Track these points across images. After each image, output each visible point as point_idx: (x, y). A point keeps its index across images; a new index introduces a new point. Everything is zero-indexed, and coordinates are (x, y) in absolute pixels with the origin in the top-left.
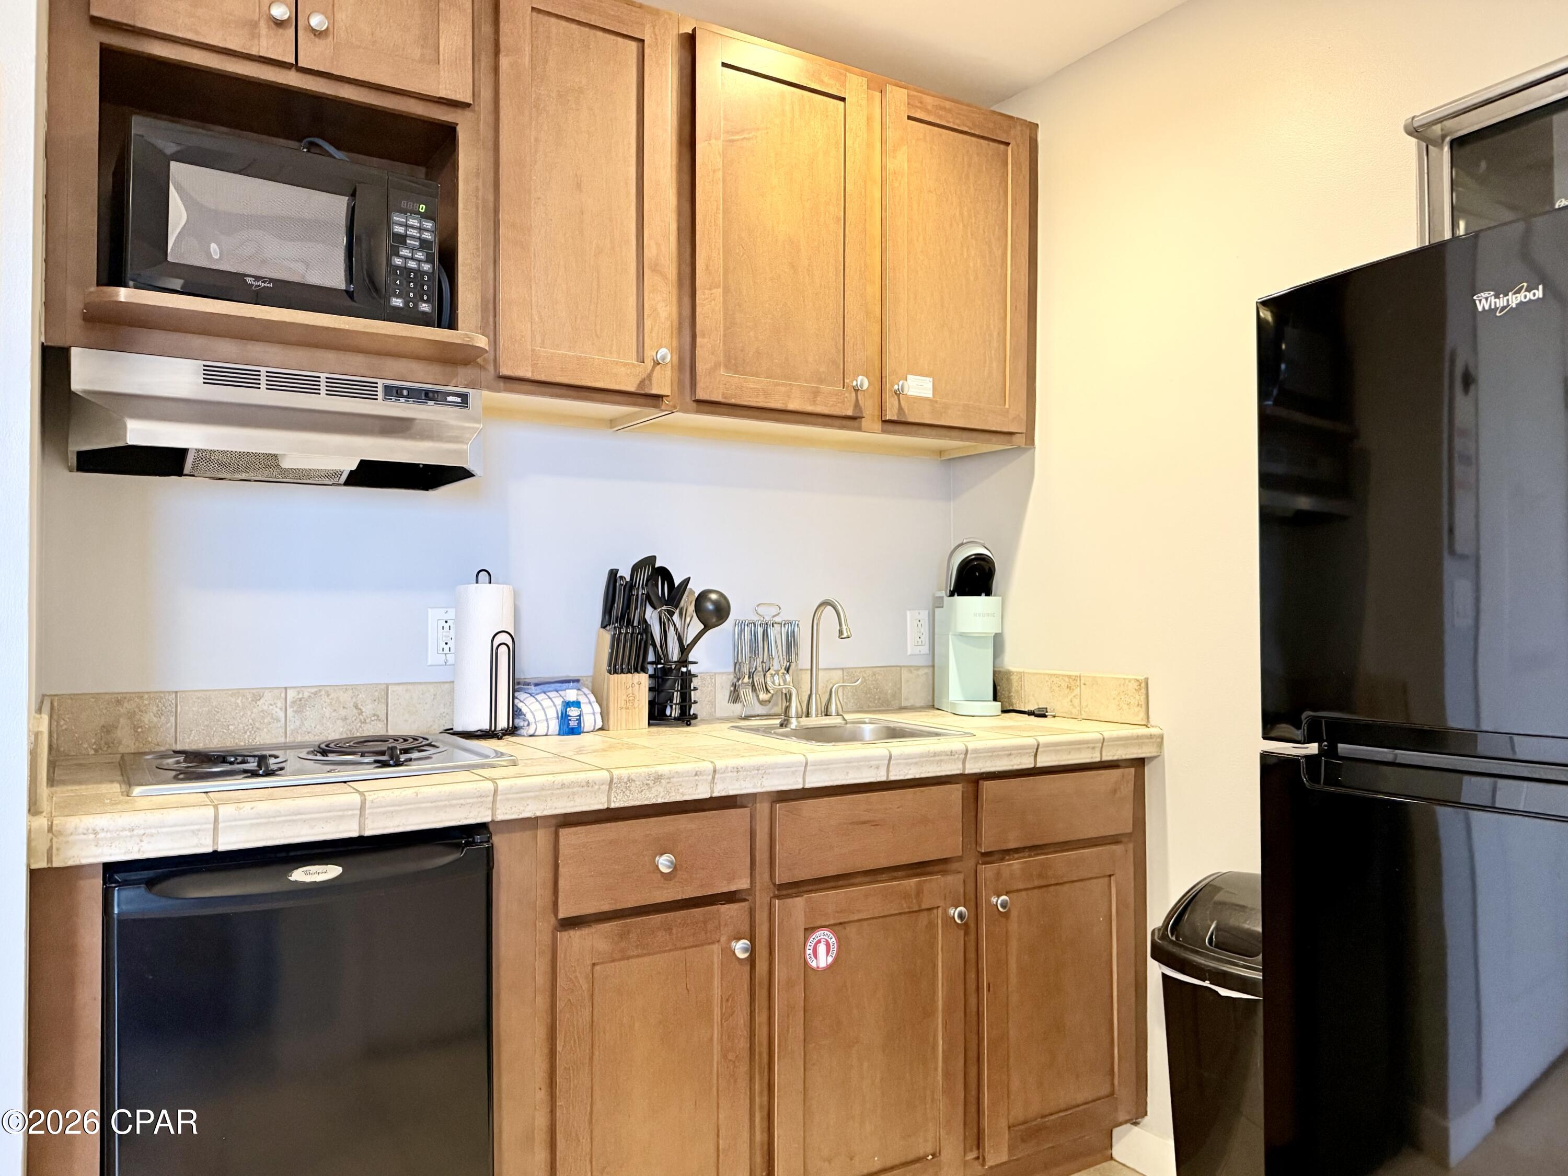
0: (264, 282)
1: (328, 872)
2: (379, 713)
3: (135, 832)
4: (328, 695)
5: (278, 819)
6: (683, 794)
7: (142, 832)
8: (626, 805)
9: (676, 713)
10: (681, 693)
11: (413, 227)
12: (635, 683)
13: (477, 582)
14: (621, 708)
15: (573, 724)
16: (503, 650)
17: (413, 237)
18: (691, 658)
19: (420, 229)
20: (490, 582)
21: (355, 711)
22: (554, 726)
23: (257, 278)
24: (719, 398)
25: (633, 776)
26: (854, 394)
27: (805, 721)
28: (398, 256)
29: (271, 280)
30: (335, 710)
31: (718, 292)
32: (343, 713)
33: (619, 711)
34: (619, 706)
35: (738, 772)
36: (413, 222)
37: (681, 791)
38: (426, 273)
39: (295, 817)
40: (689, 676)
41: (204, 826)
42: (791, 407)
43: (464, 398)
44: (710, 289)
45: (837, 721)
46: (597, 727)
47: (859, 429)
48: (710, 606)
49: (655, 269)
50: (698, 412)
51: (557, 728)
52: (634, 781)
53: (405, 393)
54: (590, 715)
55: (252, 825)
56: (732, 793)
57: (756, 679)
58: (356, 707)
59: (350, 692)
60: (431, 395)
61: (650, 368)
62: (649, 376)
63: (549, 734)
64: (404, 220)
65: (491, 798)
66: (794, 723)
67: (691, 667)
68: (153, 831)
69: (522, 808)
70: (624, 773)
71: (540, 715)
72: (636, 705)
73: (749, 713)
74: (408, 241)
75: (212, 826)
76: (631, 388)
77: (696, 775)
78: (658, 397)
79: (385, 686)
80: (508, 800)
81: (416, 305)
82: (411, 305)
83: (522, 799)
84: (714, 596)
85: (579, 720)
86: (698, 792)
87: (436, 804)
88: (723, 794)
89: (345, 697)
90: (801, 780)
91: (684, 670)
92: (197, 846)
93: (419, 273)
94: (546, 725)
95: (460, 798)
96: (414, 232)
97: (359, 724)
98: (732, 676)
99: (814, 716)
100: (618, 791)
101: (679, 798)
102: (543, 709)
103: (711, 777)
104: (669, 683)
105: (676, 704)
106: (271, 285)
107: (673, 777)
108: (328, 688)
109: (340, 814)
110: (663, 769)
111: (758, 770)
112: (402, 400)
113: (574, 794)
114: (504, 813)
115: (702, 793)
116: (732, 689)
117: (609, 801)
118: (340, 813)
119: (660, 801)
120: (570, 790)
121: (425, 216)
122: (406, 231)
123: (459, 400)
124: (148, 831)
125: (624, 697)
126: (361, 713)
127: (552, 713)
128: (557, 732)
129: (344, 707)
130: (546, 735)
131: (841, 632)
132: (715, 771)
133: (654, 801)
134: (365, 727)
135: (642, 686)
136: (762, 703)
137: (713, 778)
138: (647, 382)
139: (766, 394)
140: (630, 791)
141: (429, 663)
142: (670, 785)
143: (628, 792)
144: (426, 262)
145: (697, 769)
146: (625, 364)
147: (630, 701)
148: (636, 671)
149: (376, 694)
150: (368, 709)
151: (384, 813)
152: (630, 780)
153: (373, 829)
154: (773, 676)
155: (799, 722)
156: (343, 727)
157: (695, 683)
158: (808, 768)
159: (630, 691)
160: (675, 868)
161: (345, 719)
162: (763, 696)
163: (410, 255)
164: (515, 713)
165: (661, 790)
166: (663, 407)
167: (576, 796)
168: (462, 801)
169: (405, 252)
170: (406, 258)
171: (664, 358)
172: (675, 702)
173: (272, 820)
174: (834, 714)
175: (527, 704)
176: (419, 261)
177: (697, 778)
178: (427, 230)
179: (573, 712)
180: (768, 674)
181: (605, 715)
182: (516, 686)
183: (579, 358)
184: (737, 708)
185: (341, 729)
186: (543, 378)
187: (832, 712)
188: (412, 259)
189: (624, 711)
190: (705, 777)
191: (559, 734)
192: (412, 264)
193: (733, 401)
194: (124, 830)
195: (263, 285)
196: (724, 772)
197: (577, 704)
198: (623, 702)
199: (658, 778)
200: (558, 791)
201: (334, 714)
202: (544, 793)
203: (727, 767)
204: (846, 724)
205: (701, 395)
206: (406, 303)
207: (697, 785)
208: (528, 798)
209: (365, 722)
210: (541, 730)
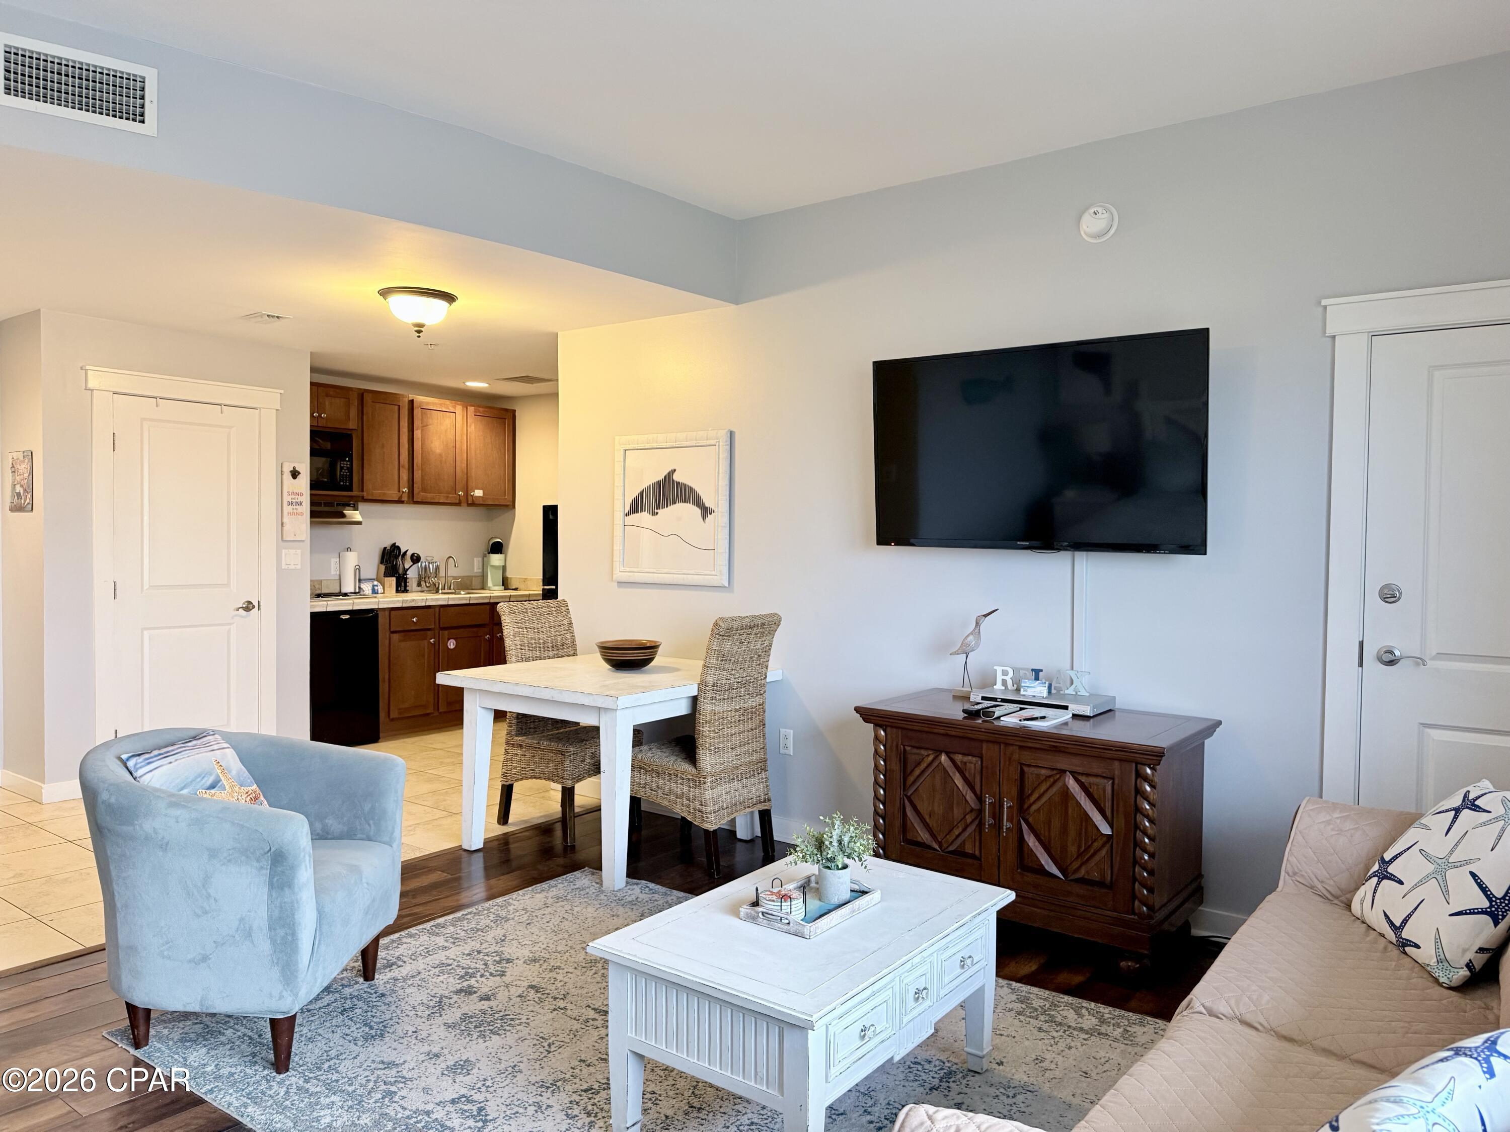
1: (348, 617)
2: (319, 587)
3: (315, 607)
6: (419, 605)
8: (407, 606)
9: (403, 589)
10: (404, 583)
12: (392, 580)
13: (347, 551)
16: (356, 571)
17: (345, 467)
18: (408, 573)
19: (347, 464)
20: (350, 551)
22: (370, 592)
24: (422, 500)
26: (459, 497)
27: (444, 591)
28: (342, 472)
31: (420, 471)
34: (388, 586)
36: (345, 463)
38: (348, 475)
39: (342, 606)
40: (407, 578)
42: (441, 501)
43: (355, 505)
44: (418, 470)
45: (452, 589)
46: (382, 590)
47: (461, 505)
48: (414, 559)
49: (403, 467)
50: (414, 504)
52: (409, 601)
53: (341, 505)
54: (380, 589)
55: (334, 607)
56: (431, 605)
57: (427, 580)
60: (347, 506)
61: (402, 493)
62: (402, 495)
65: (379, 605)
66: (440, 592)
67: (408, 575)
69: (385, 605)
70: (407, 599)
72: (392, 586)
73: (423, 588)
75: (326, 606)
76: (398, 499)
77: (423, 600)
78: (404, 501)
79: (321, 580)
80: (382, 603)
81: (346, 484)
84: (415, 555)
85: (378, 590)
87: (367, 603)
88: (429, 605)
90: (448, 602)
91: (406, 576)
92: (324, 610)
95: (372, 603)
96: (345, 465)
99: (446, 589)
102: (367, 586)
104: (400, 580)
107: (417, 600)
112: (341, 508)
115: (423, 604)
116: (419, 582)
117: (403, 605)
118: (350, 606)
121: (348, 461)
123: (353, 506)
124: (317, 607)
125: (389, 584)
126: (314, 587)
127: (370, 588)
132: (427, 599)
133: (413, 606)
134: (316, 591)
135: (394, 580)
136: (427, 587)
137: (426, 601)
138: (401, 497)
139: (433, 498)
141: (332, 574)
142: (416, 602)
143: (407, 603)
144: (348, 472)
146: (395, 493)
147: (390, 586)
148: (392, 576)
149: (319, 582)
150: (317, 586)
151: (357, 605)
153: (354, 609)
154: (432, 579)
155: (442, 592)
158: (449, 599)
159: (390, 582)
160: (419, 620)
162: (428, 585)
164: (360, 588)
165: (414, 603)
166: (405, 503)
167: (395, 604)
168: (375, 605)
171: (404, 490)
172: (403, 586)
173: (339, 606)
175: (362, 586)
179: (376, 588)
181: (383, 587)
182: (360, 580)
183: (384, 492)
184: (419, 589)
186: (375, 498)
188: (345, 472)
189: (389, 588)
191: (372, 594)
192: (345, 474)
193: (425, 500)
194: (313, 606)
197: (377, 586)
200: (392, 602)
202: (389, 602)
203: (430, 599)
205: (415, 499)
206: (344, 484)
208: (386, 603)
210: (367, 593)
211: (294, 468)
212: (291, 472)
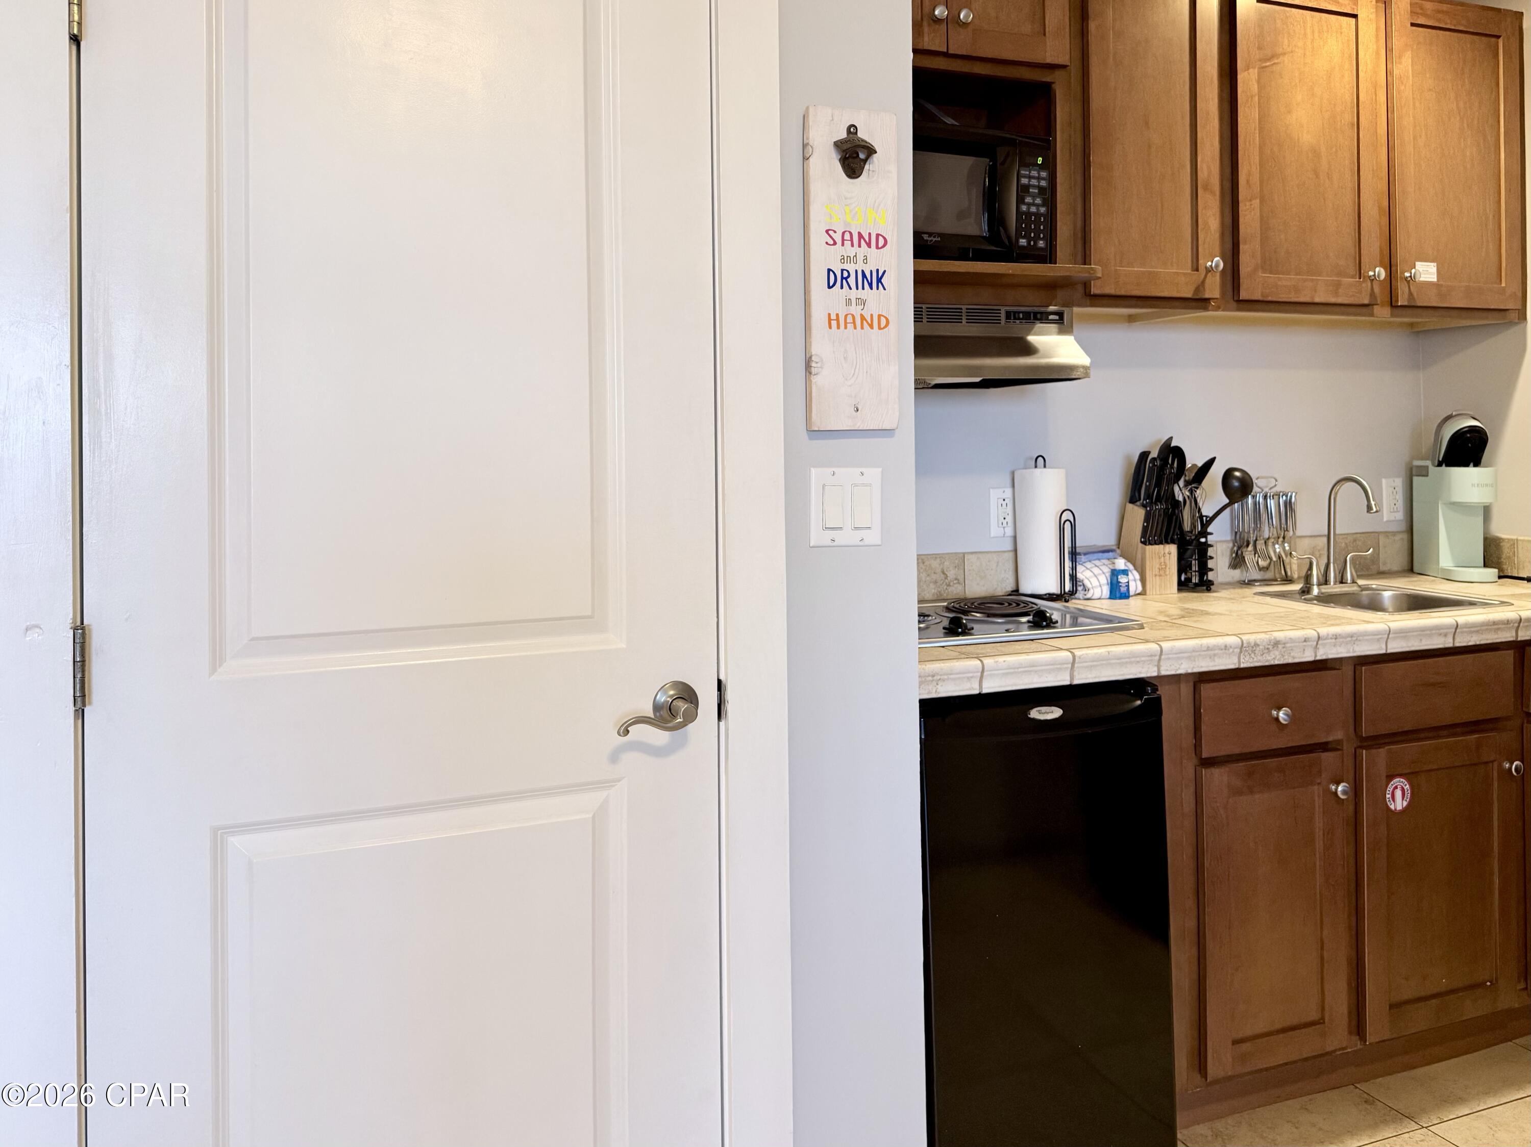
0: (935, 237)
1: (1053, 713)
2: (959, 577)
3: (935, 678)
4: (924, 563)
5: (1020, 670)
6: (1294, 658)
7: (939, 677)
8: (1252, 665)
9: (1195, 580)
10: (1198, 562)
11: (1034, 178)
12: (1166, 552)
13: (1036, 467)
14: (1156, 575)
15: (1123, 589)
16: (1068, 525)
17: (1034, 186)
18: (1209, 530)
19: (1039, 178)
20: (1045, 466)
21: (942, 575)
22: (1106, 591)
23: (930, 234)
24: (1260, 298)
25: (1258, 642)
26: (1369, 284)
27: (1325, 589)
28: (1024, 203)
29: (940, 235)
30: (928, 575)
31: (1256, 202)
32: (934, 577)
33: (1154, 578)
34: (1154, 573)
35: (1336, 639)
36: (1034, 173)
37: (1292, 654)
38: (1042, 215)
39: (1032, 668)
40: (1207, 546)
41: (975, 674)
42: (1317, 300)
43: (1061, 315)
44: (1251, 200)
45: (1355, 588)
46: (1137, 592)
47: (1372, 315)
48: (1236, 484)
49: (1206, 188)
50: (1239, 310)
51: (1109, 593)
52: (1258, 645)
53: (1021, 316)
54: (1134, 581)
55: (1004, 674)
56: (1331, 656)
57: (1258, 547)
58: (943, 573)
59: (938, 560)
60: (1039, 316)
61: (1203, 276)
62: (1203, 282)
63: (1102, 597)
64: (1028, 173)
65: (1157, 658)
66: (1315, 591)
67: (1209, 537)
68: (946, 677)
69: (1178, 666)
70: (1252, 638)
71: (1095, 582)
72: (1168, 573)
73: (1250, 578)
74: (1031, 190)
75: (979, 674)
76: (1189, 295)
77: (1305, 641)
78: (1207, 300)
79: (962, 555)
80: (1169, 659)
81: (1035, 243)
82: (1032, 243)
83: (1179, 658)
84: (1237, 474)
85: (1128, 586)
86: (1305, 655)
87: (1121, 660)
88: (1324, 657)
89: (935, 564)
90: (1384, 646)
91: (1203, 540)
92: (970, 689)
93: (1038, 215)
94: (1100, 590)
95: (1137, 657)
96: (1034, 182)
97: (945, 587)
98: (1231, 545)
99: (1332, 583)
100: (1246, 654)
101: (1290, 660)
102: (1096, 576)
103: (1315, 643)
104: (1189, 553)
105: (1195, 571)
106: (939, 239)
107: (1287, 643)
108: (923, 557)
109: (1055, 666)
110: (1280, 635)
111: (1352, 637)
112: (1018, 321)
113: (1215, 655)
114: (1168, 669)
115: (1308, 657)
116: (1234, 555)
117: (1239, 662)
118: (1058, 666)
119: (1277, 662)
120: (1212, 652)
121: (1042, 167)
122: (1029, 181)
123: (1057, 317)
124: (942, 677)
125: (1158, 566)
126: (946, 577)
127: (1104, 580)
128: (1108, 596)
129: (935, 573)
130: (1099, 599)
131: (1369, 508)
132: (1319, 638)
133: (1272, 663)
134: (950, 589)
135: (1172, 554)
136: (1261, 569)
137: (1317, 644)
138: (1201, 288)
139: (1297, 289)
140: (1255, 653)
141: (992, 535)
142: (1285, 649)
143: (1253, 655)
144: (1043, 205)
145: (1305, 636)
146: (1185, 274)
147: (1163, 569)
148: (1167, 543)
149: (957, 561)
150: (951, 574)
151: (1087, 667)
152: (1256, 645)
153: (1079, 679)
154: (1274, 544)
155: (1319, 589)
156: (935, 589)
157: (1210, 552)
158: (1390, 636)
159: (1162, 559)
160: (1293, 718)
161: (936, 582)
162: (1262, 563)
163: (1031, 201)
164: (1074, 578)
165: (1277, 653)
166: (1210, 308)
167: (1216, 658)
168: (1138, 659)
169: (1028, 200)
170: (1029, 205)
171: (1217, 266)
172: (1194, 569)
173: (1016, 670)
174: (1349, 582)
175: (1083, 573)
176: (1038, 206)
177: (1305, 644)
178: (1043, 179)
179: (1123, 579)
180: (1270, 544)
181: (1143, 581)
182: (1074, 554)
183: (1150, 273)
184: (1237, 574)
185: (933, 591)
186: (1123, 293)
187: (1347, 580)
188: (1033, 204)
189: (1158, 577)
190: (1311, 643)
191: (1110, 598)
192: (1033, 209)
193: (1270, 299)
194: (929, 676)
195: (934, 239)
196: (1326, 639)
197: (1125, 572)
198: (1157, 570)
199: (1276, 643)
200: (1204, 653)
201: (928, 578)
202: (1194, 654)
203: (1328, 635)
204: (1362, 591)
205: (1244, 295)
206: (1029, 243)
207: (1304, 650)
208: (1183, 658)
209: (949, 585)
210: (1097, 595)
211: (852, 130)
212: (838, 145)
